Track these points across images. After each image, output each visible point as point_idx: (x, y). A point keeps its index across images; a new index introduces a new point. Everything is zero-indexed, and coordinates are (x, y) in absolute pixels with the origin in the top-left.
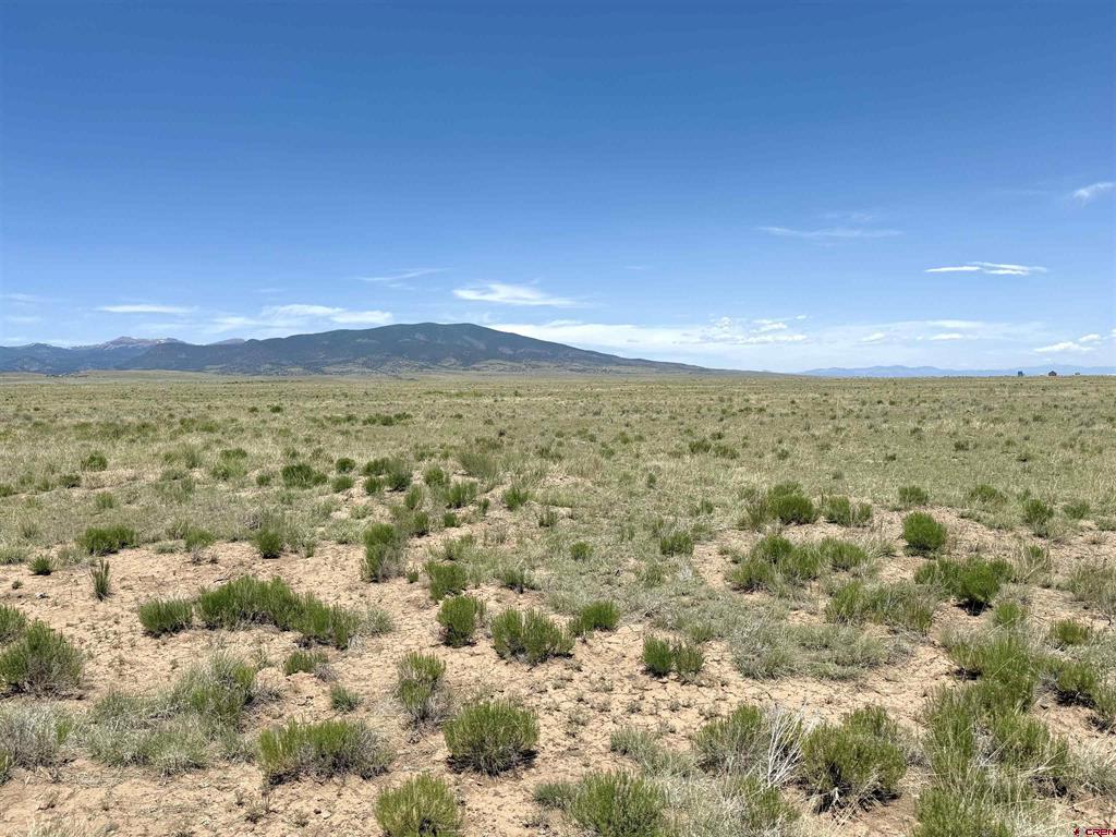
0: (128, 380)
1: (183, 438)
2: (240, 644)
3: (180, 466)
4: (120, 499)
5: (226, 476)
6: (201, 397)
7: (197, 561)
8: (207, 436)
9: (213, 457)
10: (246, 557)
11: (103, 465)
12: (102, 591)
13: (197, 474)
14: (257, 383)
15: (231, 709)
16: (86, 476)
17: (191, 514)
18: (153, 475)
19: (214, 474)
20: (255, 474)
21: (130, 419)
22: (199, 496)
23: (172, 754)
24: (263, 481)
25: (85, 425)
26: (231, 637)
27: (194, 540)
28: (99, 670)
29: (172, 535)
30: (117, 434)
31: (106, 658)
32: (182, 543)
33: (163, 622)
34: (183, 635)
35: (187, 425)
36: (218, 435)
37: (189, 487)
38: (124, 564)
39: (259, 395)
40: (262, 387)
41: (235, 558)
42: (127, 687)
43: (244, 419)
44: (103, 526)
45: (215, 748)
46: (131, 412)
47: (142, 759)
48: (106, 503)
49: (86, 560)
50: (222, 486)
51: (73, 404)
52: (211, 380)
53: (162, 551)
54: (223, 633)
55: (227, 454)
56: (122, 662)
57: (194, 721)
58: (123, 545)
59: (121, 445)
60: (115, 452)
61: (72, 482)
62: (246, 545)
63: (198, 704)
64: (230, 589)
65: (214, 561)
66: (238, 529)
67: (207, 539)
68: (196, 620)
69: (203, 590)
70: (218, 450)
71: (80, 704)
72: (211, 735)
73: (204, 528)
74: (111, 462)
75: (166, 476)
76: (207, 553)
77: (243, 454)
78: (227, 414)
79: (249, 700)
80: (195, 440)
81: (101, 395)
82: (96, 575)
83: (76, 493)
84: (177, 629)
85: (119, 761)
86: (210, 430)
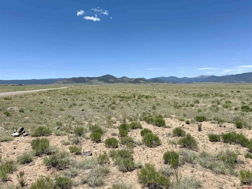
0: (203, 84)
1: (216, 98)
2: (233, 148)
3: (215, 104)
4: (202, 110)
5: (226, 107)
6: (219, 88)
7: (221, 126)
8: (221, 97)
9: (223, 102)
10: (233, 127)
11: (199, 103)
12: (200, 130)
13: (219, 106)
14: (233, 85)
15: (231, 162)
16: (195, 104)
17: (219, 115)
18: (210, 105)
19: (224, 106)
20: (234, 107)
21: (203, 93)
22: (220, 111)
23: (217, 169)
24: (236, 109)
25: (194, 94)
26: (230, 145)
27: (220, 121)
28: (200, 145)
29: (214, 119)
30: (201, 96)
31: (202, 144)
32: (217, 122)
33: (214, 139)
34: (218, 143)
35: (216, 95)
36: (224, 97)
37: (218, 109)
38: (204, 124)
39: (233, 88)
40: (234, 86)
41: (230, 128)
42: (206, 151)
43: (230, 94)
44: (199, 116)
45: (227, 171)
46: (204, 91)
47: (211, 168)
48: (200, 111)
49: (196, 122)
50: (225, 109)
51: (191, 89)
52: (221, 84)
53: (212, 123)
54: (228, 144)
55: (226, 102)
56: (205, 146)
57: (222, 163)
58: (204, 120)
59: (202, 98)
60: (201, 100)
61: (192, 106)
62: (233, 124)
63: (223, 159)
64: (230, 134)
65: (225, 127)
66: (230, 120)
67: (223, 121)
68: (221, 140)
69: (222, 133)
70: (224, 101)
71: (197, 153)
72: (227, 167)
73: (222, 119)
74: (200, 102)
75: (212, 106)
76: (223, 124)
77: (231, 102)
78: (226, 93)
79: (236, 162)
80: (219, 98)
81: (197, 88)
82: (199, 126)
83: (193, 108)
84: (217, 141)
85: (205, 167)
86: (222, 96)
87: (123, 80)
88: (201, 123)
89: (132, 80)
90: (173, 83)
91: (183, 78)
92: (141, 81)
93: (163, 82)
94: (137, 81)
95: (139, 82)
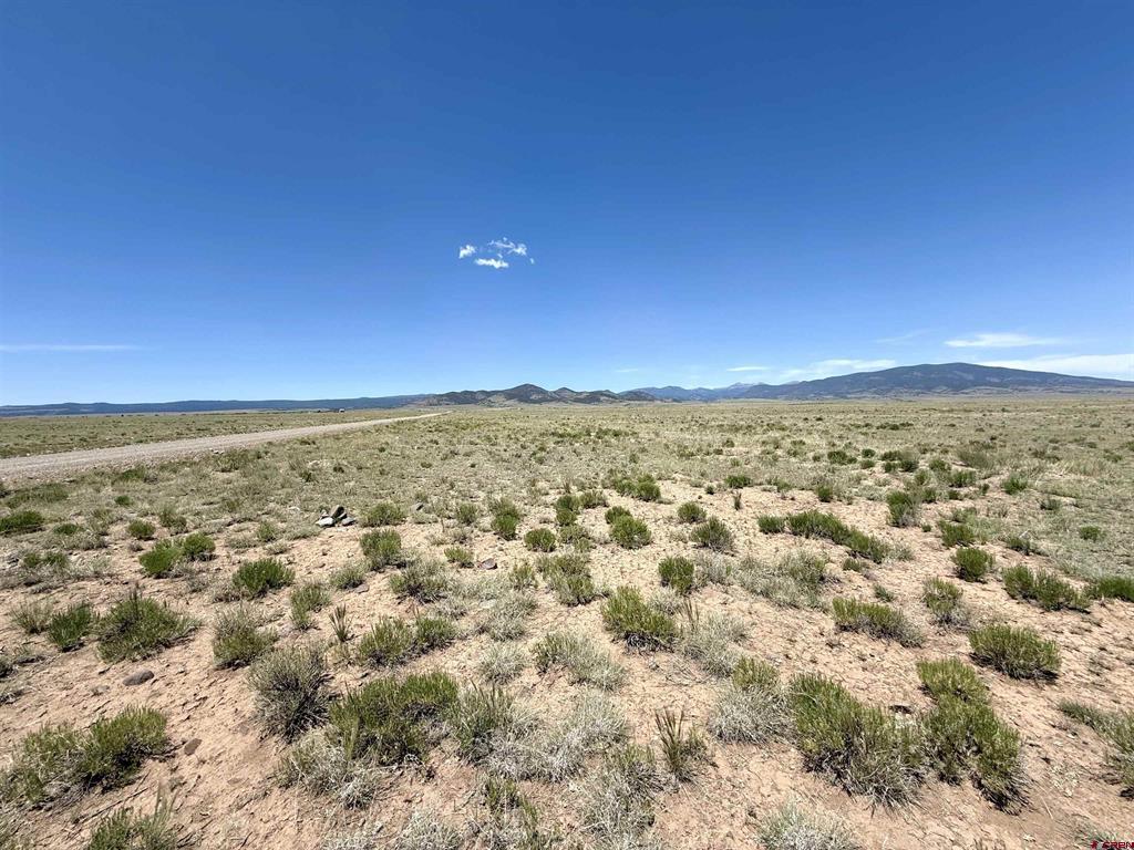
0: (740, 404)
1: (770, 433)
2: (813, 547)
3: (770, 448)
4: (742, 461)
5: (795, 454)
6: (776, 412)
7: (784, 498)
8: (782, 433)
9: (787, 443)
10: (811, 499)
11: (733, 445)
12: (737, 506)
13: (779, 452)
14: (806, 404)
15: (812, 581)
16: (725, 449)
17: (778, 472)
18: (757, 451)
19: (789, 453)
20: (811, 455)
21: (742, 423)
22: (780, 464)
23: (780, 595)
24: (816, 459)
25: (722, 425)
26: (807, 541)
27: (782, 487)
28: (740, 542)
29: (769, 483)
30: (737, 430)
31: (743, 539)
32: (775, 487)
33: (770, 527)
34: (779, 535)
35: (771, 427)
36: (787, 433)
37: (776, 459)
38: (746, 492)
39: (807, 411)
40: (809, 406)
41: (804, 501)
42: (756, 556)
43: (801, 424)
44: (736, 475)
45: (803, 599)
46: (742, 419)
47: (766, 594)
48: (735, 463)
49: (729, 490)
50: (793, 460)
51: (714, 415)
52: (780, 403)
53: (765, 490)
54: (803, 538)
55: (794, 443)
56: (750, 543)
57: (791, 581)
58: (745, 485)
59: (739, 435)
60: (738, 438)
61: (719, 452)
62: (811, 493)
63: (793, 573)
64: (805, 515)
65: (793, 499)
66: (805, 483)
67: (788, 487)
68: (787, 529)
69: (789, 514)
70: (789, 441)
71: (733, 559)
72: (802, 592)
73: (786, 481)
74: (736, 444)
75: (763, 452)
76: (789, 494)
77: (804, 444)
78: (792, 421)
79: (822, 579)
80: (777, 434)
81: (726, 411)
82: (736, 498)
83: (721, 457)
84: (777, 531)
85: (754, 591)
86: (783, 429)
87: (562, 396)
88: (740, 491)
89: (582, 397)
90: (675, 400)
91: (696, 390)
92: (602, 398)
93: (653, 399)
94: (594, 398)
95: (598, 400)
